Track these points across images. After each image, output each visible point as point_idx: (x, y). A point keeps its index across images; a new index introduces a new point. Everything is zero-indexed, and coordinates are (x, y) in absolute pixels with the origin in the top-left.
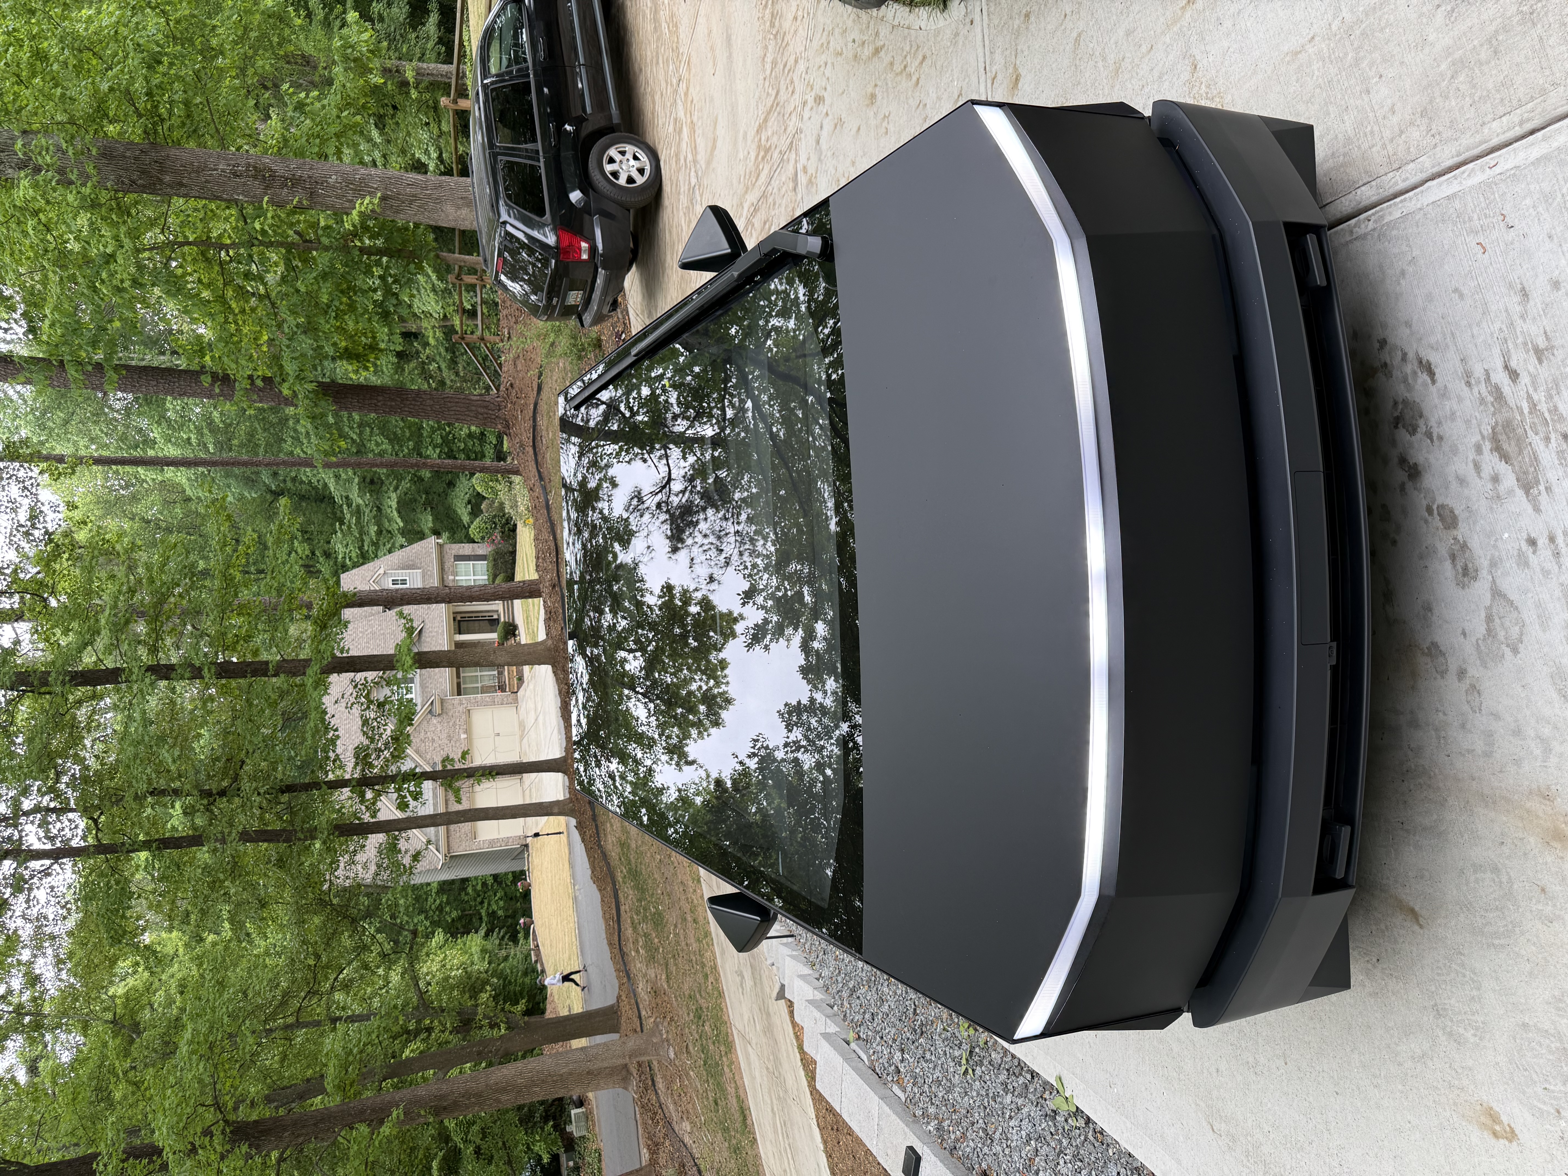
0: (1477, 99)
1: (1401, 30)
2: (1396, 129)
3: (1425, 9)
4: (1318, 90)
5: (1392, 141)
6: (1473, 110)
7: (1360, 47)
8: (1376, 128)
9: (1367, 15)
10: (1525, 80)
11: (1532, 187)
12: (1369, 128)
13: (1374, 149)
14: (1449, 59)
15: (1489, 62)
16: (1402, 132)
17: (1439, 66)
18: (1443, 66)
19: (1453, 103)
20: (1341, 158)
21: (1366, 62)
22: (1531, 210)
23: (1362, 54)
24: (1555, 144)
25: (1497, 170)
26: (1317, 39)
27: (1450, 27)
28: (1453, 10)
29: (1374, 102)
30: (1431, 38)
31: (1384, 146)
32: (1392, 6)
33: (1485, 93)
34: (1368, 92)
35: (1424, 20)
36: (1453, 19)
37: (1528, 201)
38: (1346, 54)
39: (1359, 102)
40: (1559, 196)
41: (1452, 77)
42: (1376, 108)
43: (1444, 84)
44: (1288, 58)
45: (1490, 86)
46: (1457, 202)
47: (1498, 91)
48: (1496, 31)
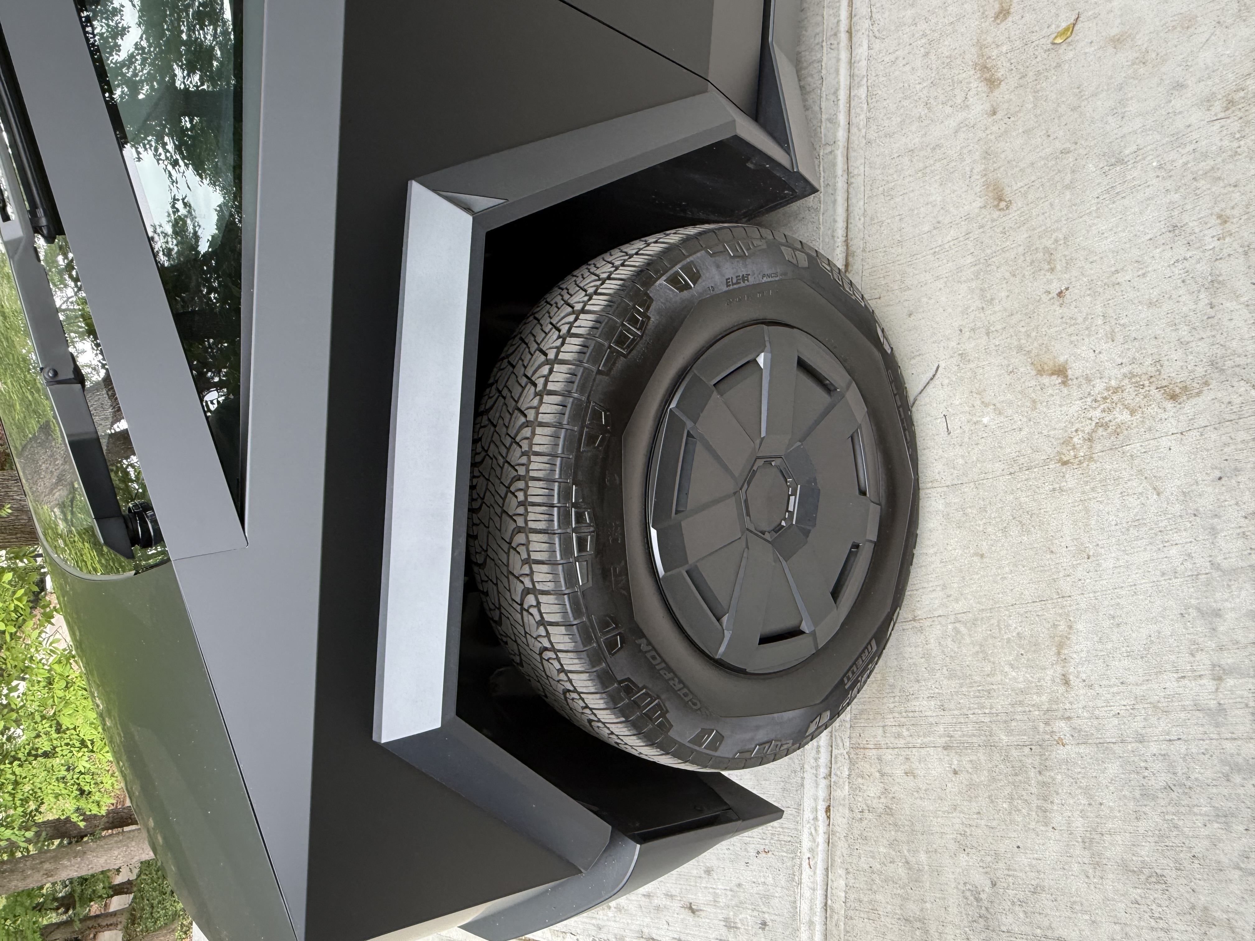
0: (874, 876)
1: (994, 824)
2: (887, 770)
3: (1001, 865)
4: (988, 669)
5: (879, 759)
6: (866, 867)
7: (1006, 759)
8: (901, 743)
9: (1044, 784)
10: (867, 933)
11: (779, 889)
12: (906, 733)
13: (880, 731)
14: (927, 868)
15: (901, 907)
16: (883, 775)
17: (927, 852)
18: (923, 857)
19: (882, 849)
20: (892, 681)
21: (982, 758)
22: (763, 880)
23: (997, 757)
24: (803, 928)
25: (805, 864)
26: (1062, 689)
27: (961, 887)
28: (978, 900)
29: (931, 751)
30: (963, 858)
31: (878, 747)
32: (1033, 825)
33: (874, 887)
34: (946, 748)
35: (989, 859)
36: (968, 894)
37: (770, 880)
38: (1010, 732)
39: (941, 729)
40: (765, 910)
41: (907, 863)
42: (923, 752)
43: (905, 849)
44: (1062, 626)
45: (879, 897)
46: (794, 812)
47: (870, 902)
48: (927, 932)
